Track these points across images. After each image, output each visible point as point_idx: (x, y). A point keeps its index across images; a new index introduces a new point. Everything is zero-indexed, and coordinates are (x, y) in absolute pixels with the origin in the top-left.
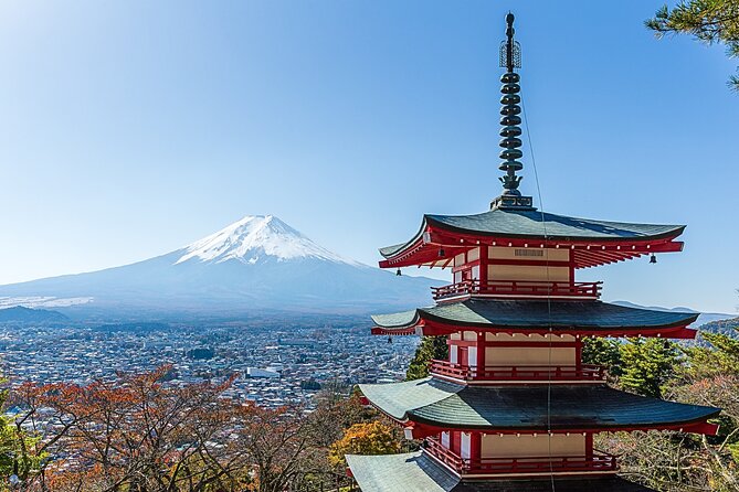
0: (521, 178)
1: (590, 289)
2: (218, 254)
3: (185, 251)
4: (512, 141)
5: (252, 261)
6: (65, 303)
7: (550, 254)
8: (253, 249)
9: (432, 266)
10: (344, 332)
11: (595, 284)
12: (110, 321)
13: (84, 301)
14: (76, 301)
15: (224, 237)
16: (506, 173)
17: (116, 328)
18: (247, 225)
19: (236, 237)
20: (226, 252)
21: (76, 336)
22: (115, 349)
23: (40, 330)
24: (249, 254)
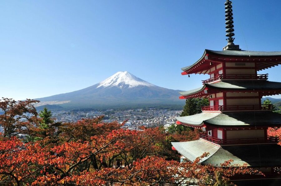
0: (234, 39)
1: (264, 77)
2: (109, 85)
3: (99, 84)
4: (230, 25)
5: (121, 87)
6: (61, 103)
7: (248, 65)
8: (121, 83)
9: (200, 74)
10: (152, 109)
11: (265, 75)
12: (76, 108)
13: (67, 102)
14: (65, 102)
15: (111, 79)
16: (228, 37)
17: (78, 111)
18: (118, 75)
19: (115, 79)
20: (112, 84)
21: (65, 113)
22: (78, 117)
23: (54, 112)
24: (120, 84)
